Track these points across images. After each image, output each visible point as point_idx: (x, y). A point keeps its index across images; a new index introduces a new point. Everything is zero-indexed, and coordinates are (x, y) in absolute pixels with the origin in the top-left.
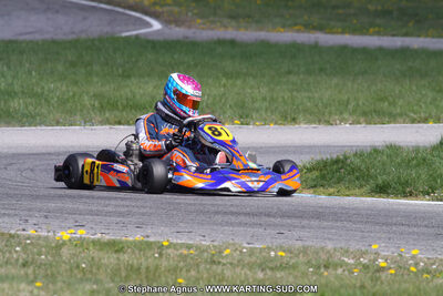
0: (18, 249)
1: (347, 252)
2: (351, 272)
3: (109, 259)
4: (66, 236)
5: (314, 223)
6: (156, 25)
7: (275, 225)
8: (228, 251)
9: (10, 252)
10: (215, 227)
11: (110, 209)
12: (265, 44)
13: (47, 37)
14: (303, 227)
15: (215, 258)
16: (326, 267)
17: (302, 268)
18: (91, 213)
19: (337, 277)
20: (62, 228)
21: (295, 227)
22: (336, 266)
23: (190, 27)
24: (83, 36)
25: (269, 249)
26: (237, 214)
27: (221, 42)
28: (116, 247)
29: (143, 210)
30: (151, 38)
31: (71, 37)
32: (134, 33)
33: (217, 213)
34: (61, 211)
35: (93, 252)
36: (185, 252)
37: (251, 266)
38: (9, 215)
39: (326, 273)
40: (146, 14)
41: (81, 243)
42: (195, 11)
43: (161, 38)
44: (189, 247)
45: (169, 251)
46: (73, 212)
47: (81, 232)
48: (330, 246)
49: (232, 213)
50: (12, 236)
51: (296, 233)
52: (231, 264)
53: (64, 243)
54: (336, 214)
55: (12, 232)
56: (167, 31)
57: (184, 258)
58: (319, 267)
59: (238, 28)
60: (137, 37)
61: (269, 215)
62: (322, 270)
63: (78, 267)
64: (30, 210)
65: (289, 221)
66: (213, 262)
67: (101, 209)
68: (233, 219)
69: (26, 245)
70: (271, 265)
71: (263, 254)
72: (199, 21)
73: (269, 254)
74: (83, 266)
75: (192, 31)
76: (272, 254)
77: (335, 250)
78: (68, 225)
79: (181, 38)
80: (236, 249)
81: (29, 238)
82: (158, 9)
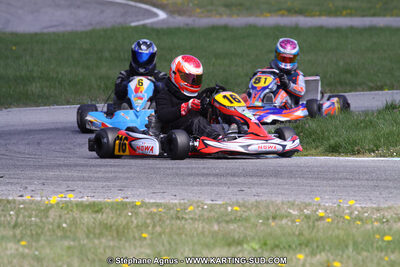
0: (12, 213)
1: (293, 205)
2: (293, 221)
3: (87, 218)
4: (54, 200)
5: (272, 180)
6: (162, 15)
7: (238, 184)
8: (191, 208)
9: (5, 216)
10: (186, 187)
11: (100, 175)
12: (253, 28)
13: (69, 29)
14: (262, 184)
15: (179, 215)
16: (274, 218)
17: (253, 220)
18: (83, 179)
19: (281, 227)
20: (55, 193)
21: (255, 184)
22: (282, 217)
23: (190, 16)
24: (98, 27)
25: (227, 205)
26: (208, 175)
27: (214, 28)
28: (96, 208)
29: (126, 175)
30: (155, 26)
31: (90, 28)
32: (142, 23)
33: (190, 175)
34: (57, 178)
35: (76, 214)
36: (154, 210)
37: (209, 220)
38: (12, 183)
39: (273, 224)
40: (155, 5)
41: (66, 206)
42: (196, 2)
43: (165, 26)
44: (158, 205)
45: (141, 210)
46: (66, 179)
47: (71, 196)
48: (279, 200)
49: (203, 175)
50: (8, 202)
51: (254, 190)
52: (192, 219)
53: (52, 206)
54: (291, 172)
55: (10, 198)
56: (171, 19)
57: (152, 215)
58: (268, 219)
59: (230, 15)
60: (144, 26)
61: (234, 175)
62: (270, 221)
63: (59, 226)
64: (31, 178)
65: (250, 180)
66: (178, 218)
67: (91, 175)
68: (203, 179)
69: (19, 209)
70: (227, 219)
71: (222, 209)
72: (198, 10)
73: (227, 209)
74: (64, 225)
75: (192, 19)
76: (229, 209)
77: (283, 203)
78: (60, 190)
79: (182, 25)
80: (198, 206)
81: (24, 203)
82: (164, 1)
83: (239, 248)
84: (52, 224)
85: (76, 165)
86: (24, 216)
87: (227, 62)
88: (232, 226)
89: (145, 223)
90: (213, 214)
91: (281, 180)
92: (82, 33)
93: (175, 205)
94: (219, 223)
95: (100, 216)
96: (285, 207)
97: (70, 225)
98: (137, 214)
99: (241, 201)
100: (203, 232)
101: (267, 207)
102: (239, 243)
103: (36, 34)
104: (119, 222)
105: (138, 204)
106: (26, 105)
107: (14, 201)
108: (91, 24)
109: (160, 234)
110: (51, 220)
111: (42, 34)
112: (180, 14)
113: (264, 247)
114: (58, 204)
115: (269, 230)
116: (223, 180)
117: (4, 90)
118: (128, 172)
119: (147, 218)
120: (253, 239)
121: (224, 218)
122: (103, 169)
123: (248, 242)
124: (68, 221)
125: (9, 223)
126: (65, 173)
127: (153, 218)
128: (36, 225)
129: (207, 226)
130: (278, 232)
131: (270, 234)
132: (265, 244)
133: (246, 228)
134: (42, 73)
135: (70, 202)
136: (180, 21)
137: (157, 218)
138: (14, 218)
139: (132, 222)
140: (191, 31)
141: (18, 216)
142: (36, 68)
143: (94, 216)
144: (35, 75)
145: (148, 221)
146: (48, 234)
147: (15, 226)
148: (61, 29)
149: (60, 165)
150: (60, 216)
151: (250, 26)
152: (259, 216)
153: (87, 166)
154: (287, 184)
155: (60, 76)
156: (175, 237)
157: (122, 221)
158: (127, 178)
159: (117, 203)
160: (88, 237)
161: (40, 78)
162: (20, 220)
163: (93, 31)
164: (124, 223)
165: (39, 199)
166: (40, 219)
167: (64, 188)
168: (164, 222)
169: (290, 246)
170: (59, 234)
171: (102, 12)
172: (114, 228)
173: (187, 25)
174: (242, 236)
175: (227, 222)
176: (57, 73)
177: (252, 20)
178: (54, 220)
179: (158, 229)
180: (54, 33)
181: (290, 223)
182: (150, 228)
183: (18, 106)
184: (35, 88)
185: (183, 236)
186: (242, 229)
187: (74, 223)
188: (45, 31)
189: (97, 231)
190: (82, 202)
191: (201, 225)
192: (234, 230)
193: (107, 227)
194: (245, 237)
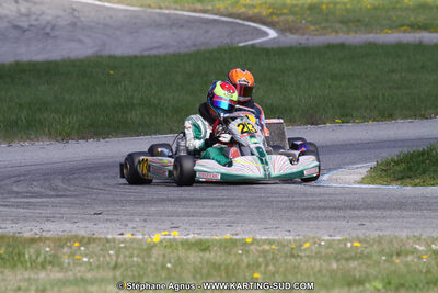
0: (111, 252)
1: (419, 239)
2: (420, 258)
3: (194, 257)
4: (157, 238)
5: (395, 213)
6: (272, 34)
7: (358, 217)
8: (307, 245)
9: (104, 256)
10: (301, 222)
11: (206, 210)
12: (372, 46)
13: (171, 51)
14: (384, 217)
15: (294, 252)
16: (398, 255)
17: (375, 257)
18: (188, 215)
19: (407, 265)
20: (159, 230)
21: (377, 218)
22: (407, 254)
23: (303, 34)
24: (203, 48)
25: (346, 240)
26: (325, 208)
27: (330, 47)
28: (203, 246)
29: (236, 210)
30: (265, 46)
31: (194, 49)
32: (250, 42)
33: (305, 208)
34: (160, 214)
35: (181, 252)
36: (267, 247)
37: (327, 258)
38: (111, 221)
39: (397, 261)
40: (264, 23)
41: (171, 244)
42: (309, 19)
43: (275, 46)
44: (271, 242)
45: (252, 247)
46: (171, 215)
47: (175, 234)
48: (404, 234)
49: (320, 208)
50: (108, 241)
51: (376, 224)
52: (308, 256)
53: (155, 245)
54: (416, 203)
55: (110, 237)
56: (282, 38)
57: (264, 253)
58: (392, 256)
59: (348, 33)
60: (253, 46)
61: (353, 208)
62: (395, 257)
63: (163, 267)
64: (132, 215)
65: (372, 212)
66: (292, 256)
67: (197, 210)
68: (320, 213)
69: (120, 248)
70: (347, 255)
71: (342, 245)
72: (312, 28)
73: (345, 245)
74: (169, 265)
75: (306, 37)
76: (349, 245)
77: (408, 238)
78: (164, 227)
79: (294, 44)
80: (315, 243)
81: (124, 241)
82: (275, 18)
83: (361, 288)
84: (155, 264)
85: (181, 199)
86: (125, 257)
87: (344, 83)
88: (353, 264)
89: (257, 262)
90: (330, 251)
91: (405, 213)
92: (186, 55)
93: (290, 241)
94: (338, 261)
95: (207, 255)
96: (411, 242)
97: (174, 265)
98: (247, 252)
99: (362, 236)
100: (320, 271)
101: (391, 242)
102: (360, 282)
103: (136, 57)
104: (229, 260)
105: (249, 241)
106: (125, 134)
107: (114, 240)
108: (195, 45)
109: (273, 274)
110: (153, 260)
111: (143, 57)
112: (292, 33)
113: (388, 287)
114: (161, 242)
115: (393, 268)
116: (341, 213)
117: (101, 118)
118: (237, 206)
119: (259, 256)
120: (376, 278)
121: (343, 255)
122: (210, 203)
123: (370, 282)
124: (173, 261)
125: (109, 263)
126: (170, 208)
127: (265, 257)
128: (139, 265)
129: (324, 265)
130: (404, 269)
131: (395, 272)
132: (389, 283)
133: (368, 266)
134: (142, 99)
135: (175, 240)
136: (292, 39)
137: (270, 257)
138: (114, 258)
139: (242, 261)
140: (304, 51)
141: (118, 256)
142: (136, 94)
143: (201, 254)
144: (135, 102)
145: (260, 260)
146: (151, 275)
147: (116, 267)
148: (162, 52)
149: (163, 200)
150: (164, 256)
151: (370, 43)
152: (382, 252)
153: (192, 200)
154: (412, 216)
155: (162, 103)
156: (290, 277)
157: (232, 260)
158: (237, 213)
159: (226, 240)
160: (194, 277)
161: (140, 105)
162: (120, 260)
163: (197, 52)
164: (234, 261)
165: (141, 237)
166: (143, 259)
167: (168, 224)
168: (277, 260)
169: (416, 285)
170: (163, 275)
171: (207, 32)
172: (223, 267)
173: (300, 44)
174: (363, 274)
175: (347, 260)
176: (159, 99)
177: (371, 37)
178: (157, 259)
179: (271, 268)
180: (155, 56)
181: (416, 260)
182: (262, 268)
183: (116, 136)
184: (134, 116)
185: (299, 276)
186: (364, 267)
187: (179, 262)
188: (146, 53)
189: (205, 271)
190: (187, 240)
191: (318, 263)
192: (355, 268)
193: (217, 267)
194: (367, 276)
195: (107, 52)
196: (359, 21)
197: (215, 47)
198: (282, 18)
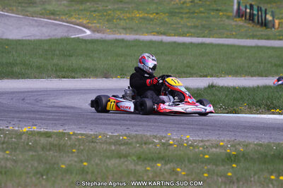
0: (2, 136)
1: (156, 137)
2: (156, 146)
3: (43, 140)
4: (25, 130)
5: (145, 123)
6: (88, 32)
7: (126, 125)
8: (100, 137)
10: (98, 126)
11: (51, 117)
12: (138, 41)
13: (37, 38)
14: (139, 125)
15: (94, 140)
16: (145, 144)
17: (134, 145)
18: (42, 119)
19: (149, 149)
20: (26, 126)
21: (135, 125)
22: (150, 143)
23: (103, 33)
24: (53, 38)
25: (120, 136)
26: (110, 119)
27: (117, 40)
28: (48, 135)
29: (65, 118)
31: (48, 38)
32: (77, 36)
34: (28, 118)
35: (37, 138)
36: (80, 137)
37: (110, 144)
38: (3, 120)
39: (144, 147)
40: (84, 27)
41: (32, 133)
42: (107, 26)
43: (89, 38)
44: (82, 135)
45: (73, 137)
46: (32, 119)
47: (34, 128)
48: (148, 134)
51: (135, 128)
52: (100, 143)
53: (24, 133)
55: (1, 128)
56: (93, 35)
57: (78, 140)
59: (126, 34)
60: (78, 38)
62: (143, 145)
63: (28, 144)
64: (13, 118)
65: (133, 123)
66: (93, 142)
67: (46, 117)
68: (107, 122)
69: (6, 134)
70: (120, 143)
71: (118, 138)
72: (108, 31)
74: (30, 144)
75: (104, 35)
76: (121, 138)
77: (150, 136)
78: (29, 125)
79: (99, 38)
80: (104, 136)
81: (8, 131)
82: (90, 25)
83: (126, 159)
84: (23, 143)
86: (8, 138)
87: (123, 59)
88: (122, 148)
89: (75, 144)
90: (112, 140)
91: (150, 124)
92: (44, 40)
93: (92, 135)
94: (115, 145)
95: (50, 139)
96: (152, 138)
97: (33, 144)
98: (70, 139)
99: (127, 134)
100: (106, 150)
101: (142, 137)
102: (126, 157)
103: (19, 40)
105: (71, 133)
106: (12, 78)
107: (3, 129)
108: (49, 36)
109: (83, 150)
110: (23, 140)
111: (23, 40)
112: (98, 32)
113: (139, 159)
114: (27, 132)
115: (142, 150)
116: (118, 122)
119: (76, 141)
120: (134, 155)
121: (118, 143)
123: (130, 156)
124: (32, 141)
126: (32, 115)
127: (79, 142)
128: (15, 143)
129: (108, 147)
130: (147, 151)
131: (143, 152)
133: (130, 149)
134: (21, 61)
135: (34, 131)
136: (98, 36)
137: (81, 142)
138: (3, 139)
139: (67, 143)
140: (104, 41)
141: (5, 138)
142: (18, 58)
143: (47, 139)
144: (18, 62)
145: (77, 143)
146: (21, 148)
147: (3, 143)
148: (33, 38)
150: (28, 139)
151: (136, 40)
152: (137, 142)
154: (153, 125)
155: (31, 63)
156: (91, 152)
157: (62, 142)
158: (65, 120)
159: (60, 132)
160: (43, 150)
161: (20, 64)
162: (6, 140)
163: (50, 40)
165: (17, 129)
166: (17, 140)
167: (31, 123)
168: (85, 144)
169: (153, 159)
170: (27, 148)
171: (56, 30)
172: (57, 146)
173: (102, 38)
174: (127, 152)
175: (120, 145)
177: (137, 37)
178: (25, 140)
179: (82, 147)
180: (29, 40)
181: (153, 147)
182: (77, 147)
183: (7, 78)
184: (16, 69)
185: (95, 152)
186: (128, 149)
187: (36, 142)
188: (24, 38)
189: (48, 148)
190: (40, 132)
191: (105, 146)
192: (123, 150)
193: (54, 146)
194: (129, 154)
195: (4, 37)
196: (132, 28)
197: (59, 37)
198: (94, 25)
